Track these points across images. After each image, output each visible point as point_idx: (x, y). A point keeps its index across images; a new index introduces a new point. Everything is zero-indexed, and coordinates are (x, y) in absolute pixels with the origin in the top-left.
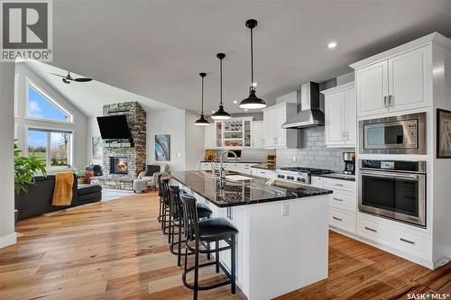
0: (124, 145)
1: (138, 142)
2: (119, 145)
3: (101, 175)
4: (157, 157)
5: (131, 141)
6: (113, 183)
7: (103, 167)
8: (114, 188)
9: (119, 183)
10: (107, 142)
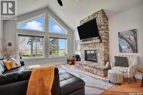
0: (94, 41)
1: (105, 39)
2: (91, 42)
3: (80, 60)
4: (121, 50)
5: (100, 38)
6: (87, 68)
7: (81, 56)
8: (88, 71)
9: (92, 69)
10: (83, 41)
